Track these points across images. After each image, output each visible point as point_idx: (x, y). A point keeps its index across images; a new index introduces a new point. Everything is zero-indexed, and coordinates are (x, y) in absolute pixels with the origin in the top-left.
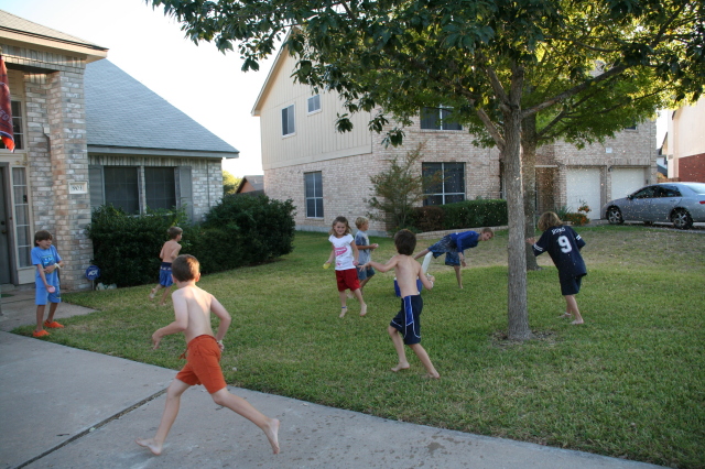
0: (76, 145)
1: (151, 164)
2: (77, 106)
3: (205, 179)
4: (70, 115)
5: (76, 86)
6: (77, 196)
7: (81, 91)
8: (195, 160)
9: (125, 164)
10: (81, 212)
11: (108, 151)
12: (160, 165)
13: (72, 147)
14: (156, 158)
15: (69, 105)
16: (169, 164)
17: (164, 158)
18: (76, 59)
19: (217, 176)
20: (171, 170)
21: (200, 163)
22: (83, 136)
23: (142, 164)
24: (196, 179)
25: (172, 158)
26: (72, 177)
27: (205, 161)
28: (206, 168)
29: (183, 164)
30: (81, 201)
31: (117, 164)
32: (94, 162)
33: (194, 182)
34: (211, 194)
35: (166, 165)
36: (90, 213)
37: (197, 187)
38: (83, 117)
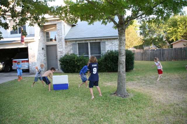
0: (60, 40)
1: (91, 41)
2: (60, 31)
3: (111, 45)
4: (59, 33)
5: (60, 26)
6: (60, 51)
7: (61, 27)
8: (107, 39)
9: (83, 42)
10: (61, 55)
11: (75, 40)
12: (94, 41)
13: (59, 40)
14: (93, 40)
15: (58, 31)
16: (98, 41)
17: (95, 40)
18: (60, 20)
19: (116, 43)
20: (100, 42)
21: (109, 40)
22: (62, 38)
23: (89, 42)
24: (107, 45)
25: (98, 39)
26: (59, 47)
27: (111, 39)
28: (111, 41)
29: (102, 41)
30: (61, 52)
31: (81, 42)
32: (75, 42)
33: (106, 46)
34: (113, 49)
35: (96, 41)
36: (63, 55)
37: (108, 47)
38: (62, 33)
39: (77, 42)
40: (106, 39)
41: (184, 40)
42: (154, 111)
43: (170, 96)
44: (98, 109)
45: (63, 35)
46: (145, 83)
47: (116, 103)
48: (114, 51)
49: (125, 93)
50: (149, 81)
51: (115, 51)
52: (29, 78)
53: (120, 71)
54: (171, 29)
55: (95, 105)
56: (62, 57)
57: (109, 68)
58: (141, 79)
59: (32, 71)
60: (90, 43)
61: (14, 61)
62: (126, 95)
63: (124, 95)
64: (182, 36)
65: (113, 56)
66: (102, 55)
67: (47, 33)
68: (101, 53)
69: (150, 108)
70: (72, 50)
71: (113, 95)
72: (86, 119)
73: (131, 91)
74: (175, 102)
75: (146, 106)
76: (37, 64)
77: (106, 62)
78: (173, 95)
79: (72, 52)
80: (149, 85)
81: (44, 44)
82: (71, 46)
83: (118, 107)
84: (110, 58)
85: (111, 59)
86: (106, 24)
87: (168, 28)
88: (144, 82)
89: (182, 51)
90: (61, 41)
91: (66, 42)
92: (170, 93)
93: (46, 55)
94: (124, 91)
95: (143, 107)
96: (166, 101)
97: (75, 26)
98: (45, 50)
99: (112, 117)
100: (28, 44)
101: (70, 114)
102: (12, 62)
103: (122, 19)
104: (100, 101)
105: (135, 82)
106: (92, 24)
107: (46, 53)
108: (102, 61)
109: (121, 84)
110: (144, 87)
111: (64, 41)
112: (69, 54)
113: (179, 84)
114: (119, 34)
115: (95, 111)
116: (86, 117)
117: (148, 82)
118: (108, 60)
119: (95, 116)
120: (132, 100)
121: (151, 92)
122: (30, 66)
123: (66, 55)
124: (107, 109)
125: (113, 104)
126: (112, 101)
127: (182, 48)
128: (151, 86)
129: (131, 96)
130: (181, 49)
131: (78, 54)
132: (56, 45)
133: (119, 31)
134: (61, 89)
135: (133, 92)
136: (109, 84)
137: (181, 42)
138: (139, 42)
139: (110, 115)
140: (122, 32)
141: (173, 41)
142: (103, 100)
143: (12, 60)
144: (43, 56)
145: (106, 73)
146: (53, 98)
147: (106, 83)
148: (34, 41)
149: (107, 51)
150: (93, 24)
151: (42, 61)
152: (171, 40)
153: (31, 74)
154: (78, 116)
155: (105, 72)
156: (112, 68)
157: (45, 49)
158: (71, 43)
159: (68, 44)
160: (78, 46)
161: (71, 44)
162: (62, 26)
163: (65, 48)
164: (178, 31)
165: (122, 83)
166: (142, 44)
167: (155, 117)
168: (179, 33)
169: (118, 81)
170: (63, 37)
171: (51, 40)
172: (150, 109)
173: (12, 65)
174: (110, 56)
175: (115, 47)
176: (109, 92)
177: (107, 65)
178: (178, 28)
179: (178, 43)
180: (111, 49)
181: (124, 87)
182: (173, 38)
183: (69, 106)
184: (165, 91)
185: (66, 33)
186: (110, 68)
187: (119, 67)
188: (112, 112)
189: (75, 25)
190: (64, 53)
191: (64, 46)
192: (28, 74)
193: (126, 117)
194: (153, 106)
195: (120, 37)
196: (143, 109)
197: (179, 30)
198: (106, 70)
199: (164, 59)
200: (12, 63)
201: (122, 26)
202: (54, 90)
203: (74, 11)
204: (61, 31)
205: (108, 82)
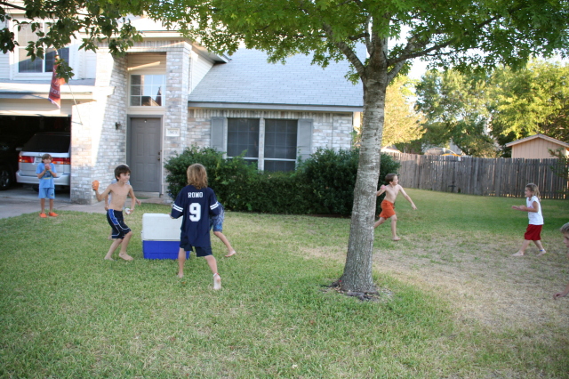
0: (173, 102)
1: (270, 116)
2: (177, 74)
3: (330, 131)
4: (171, 81)
5: (178, 60)
6: (171, 138)
7: (180, 64)
8: (319, 114)
9: (245, 116)
10: (173, 149)
11: (221, 106)
12: (279, 117)
14: (275, 112)
15: (171, 74)
16: (293, 117)
17: (283, 112)
18: (177, 42)
19: (344, 128)
20: (295, 122)
21: (324, 117)
22: (179, 96)
23: (261, 117)
24: (318, 131)
25: (292, 112)
26: (168, 124)
27: (331, 115)
28: (331, 121)
29: (304, 118)
30: (174, 142)
31: (239, 116)
32: (218, 115)
33: (315, 134)
34: (334, 146)
35: (285, 117)
36: (180, 151)
37: (318, 138)
38: (180, 82)
39: (227, 115)
40: (315, 113)
41: (545, 137)
42: (456, 350)
43: (505, 306)
44: (282, 330)
45: (183, 89)
46: (429, 260)
47: (339, 314)
48: (337, 151)
49: (368, 286)
50: (438, 253)
51: (341, 151)
52: (68, 213)
53: (357, 216)
54: (510, 100)
55: (275, 316)
56: (175, 156)
57: (317, 202)
58: (415, 246)
59: (78, 193)
60: (266, 120)
61: (24, 158)
62: (371, 294)
63: (366, 293)
64: (540, 125)
65: (333, 166)
66: (300, 160)
67: (136, 79)
68: (298, 155)
69: (444, 338)
70: (208, 137)
71: (330, 290)
72: (244, 361)
73: (385, 281)
74: (520, 325)
75: (432, 331)
76: (96, 172)
77: (309, 182)
78: (512, 303)
79: (206, 144)
80: (438, 267)
81: (122, 112)
82: (206, 125)
83: (345, 329)
84: (323, 172)
85: (325, 177)
86: (326, 64)
87: (502, 98)
88: (423, 256)
89: (537, 169)
90: (175, 106)
91: (191, 111)
92: (504, 295)
93: (125, 147)
94: (365, 279)
95: (424, 334)
96: (492, 322)
97: (223, 65)
98: (123, 132)
99: (327, 360)
100: (74, 107)
101: (194, 341)
102: (18, 158)
103: (378, 51)
104: (289, 306)
105: (396, 254)
106: (279, 63)
107: (125, 141)
108: (297, 179)
109: (358, 255)
110: (426, 270)
111: (186, 108)
112: (198, 151)
113: (528, 270)
114: (364, 98)
115: (272, 336)
116: (245, 355)
117: (437, 256)
118: (318, 178)
119: (272, 351)
120: (391, 309)
121: (446, 287)
122: (73, 175)
123: (187, 153)
124: (311, 333)
125: (330, 319)
126: (326, 309)
127: (537, 161)
128: (446, 268)
129: (387, 296)
130: (535, 162)
131: (226, 150)
132: (158, 119)
133: (365, 88)
134: (167, 258)
135: (392, 284)
136: (315, 253)
137: (537, 143)
138: (412, 131)
139: (322, 354)
140: (377, 94)
141: (512, 136)
142: (300, 302)
143: (19, 152)
144: (115, 147)
145: (306, 217)
146: (141, 284)
147: (307, 250)
148: (91, 100)
149: (314, 151)
150: (283, 62)
151: (113, 164)
152: (506, 132)
153: (75, 202)
154: (220, 348)
155: (306, 214)
156: (326, 204)
157: (125, 128)
158: (207, 116)
159: (198, 117)
160: (226, 128)
161: (206, 120)
162: (184, 60)
163: (188, 130)
164: (529, 108)
165: (361, 254)
166: (420, 137)
167: (461, 371)
168: (532, 116)
169: (349, 247)
170: (185, 95)
171: (146, 101)
172: (444, 343)
173: (17, 169)
174: (325, 167)
175: (341, 140)
176: (317, 280)
177: (312, 193)
178: (531, 100)
179: (528, 146)
180: (329, 145)
181: (367, 266)
182: (514, 128)
183: (190, 315)
184: (490, 289)
185: (195, 84)
186: (322, 204)
187: (358, 204)
188: (325, 344)
189: (224, 63)
190: (182, 146)
191: (185, 122)
192: (65, 200)
193: (372, 365)
194: (453, 333)
195: (367, 108)
196: (423, 340)
197: (533, 105)
198: (308, 209)
199: (482, 189)
200: (18, 161)
201: (377, 74)
202: (145, 257)
203: (234, 11)
204: (178, 77)
205: (314, 247)
